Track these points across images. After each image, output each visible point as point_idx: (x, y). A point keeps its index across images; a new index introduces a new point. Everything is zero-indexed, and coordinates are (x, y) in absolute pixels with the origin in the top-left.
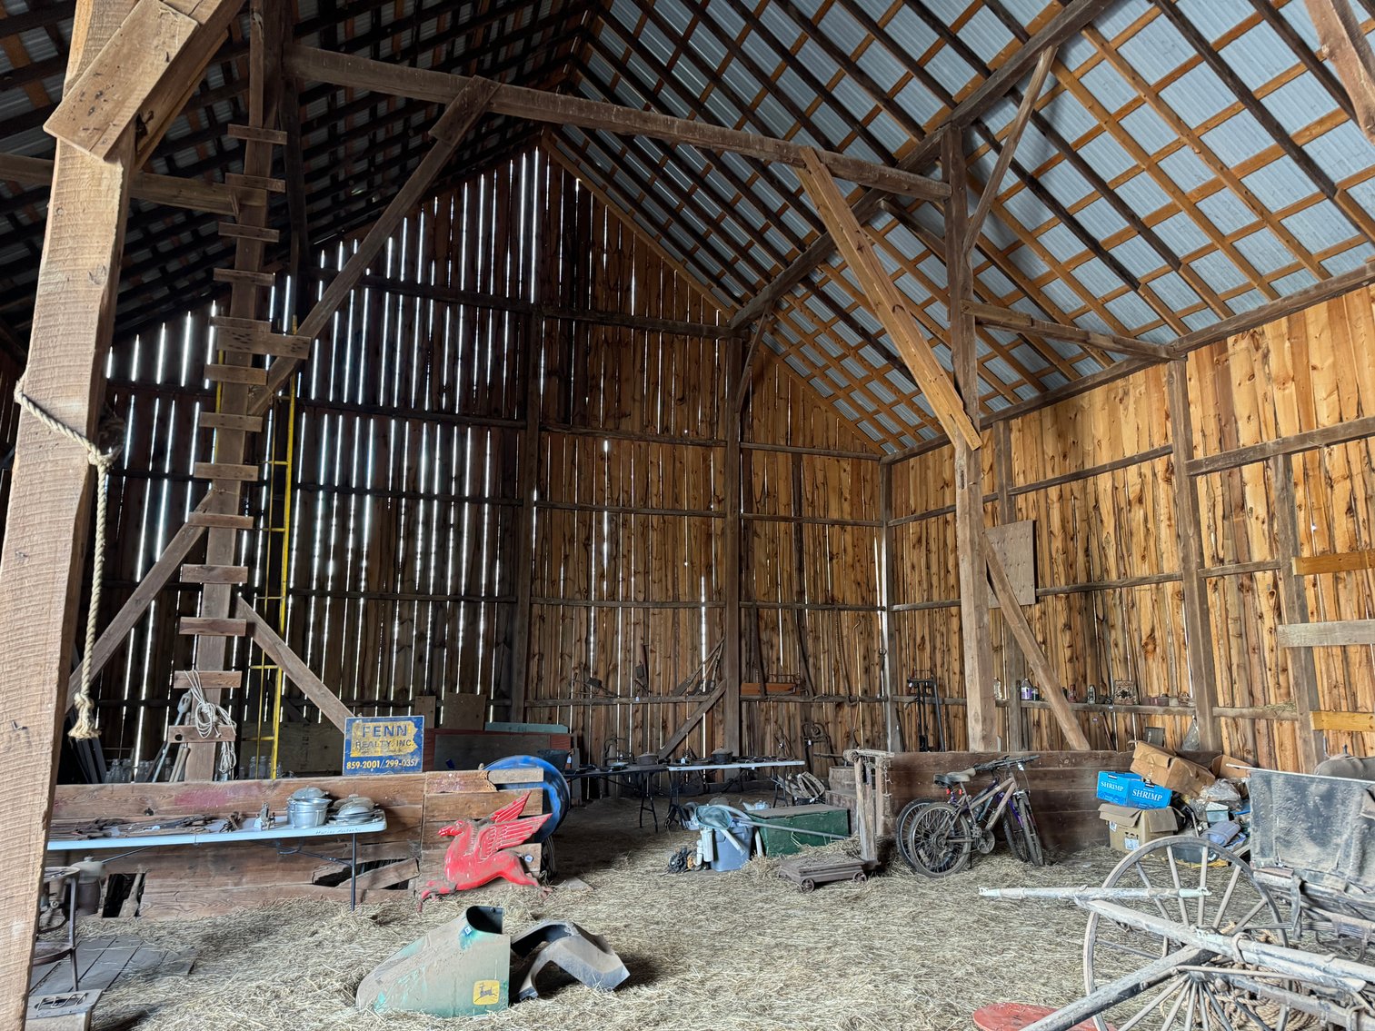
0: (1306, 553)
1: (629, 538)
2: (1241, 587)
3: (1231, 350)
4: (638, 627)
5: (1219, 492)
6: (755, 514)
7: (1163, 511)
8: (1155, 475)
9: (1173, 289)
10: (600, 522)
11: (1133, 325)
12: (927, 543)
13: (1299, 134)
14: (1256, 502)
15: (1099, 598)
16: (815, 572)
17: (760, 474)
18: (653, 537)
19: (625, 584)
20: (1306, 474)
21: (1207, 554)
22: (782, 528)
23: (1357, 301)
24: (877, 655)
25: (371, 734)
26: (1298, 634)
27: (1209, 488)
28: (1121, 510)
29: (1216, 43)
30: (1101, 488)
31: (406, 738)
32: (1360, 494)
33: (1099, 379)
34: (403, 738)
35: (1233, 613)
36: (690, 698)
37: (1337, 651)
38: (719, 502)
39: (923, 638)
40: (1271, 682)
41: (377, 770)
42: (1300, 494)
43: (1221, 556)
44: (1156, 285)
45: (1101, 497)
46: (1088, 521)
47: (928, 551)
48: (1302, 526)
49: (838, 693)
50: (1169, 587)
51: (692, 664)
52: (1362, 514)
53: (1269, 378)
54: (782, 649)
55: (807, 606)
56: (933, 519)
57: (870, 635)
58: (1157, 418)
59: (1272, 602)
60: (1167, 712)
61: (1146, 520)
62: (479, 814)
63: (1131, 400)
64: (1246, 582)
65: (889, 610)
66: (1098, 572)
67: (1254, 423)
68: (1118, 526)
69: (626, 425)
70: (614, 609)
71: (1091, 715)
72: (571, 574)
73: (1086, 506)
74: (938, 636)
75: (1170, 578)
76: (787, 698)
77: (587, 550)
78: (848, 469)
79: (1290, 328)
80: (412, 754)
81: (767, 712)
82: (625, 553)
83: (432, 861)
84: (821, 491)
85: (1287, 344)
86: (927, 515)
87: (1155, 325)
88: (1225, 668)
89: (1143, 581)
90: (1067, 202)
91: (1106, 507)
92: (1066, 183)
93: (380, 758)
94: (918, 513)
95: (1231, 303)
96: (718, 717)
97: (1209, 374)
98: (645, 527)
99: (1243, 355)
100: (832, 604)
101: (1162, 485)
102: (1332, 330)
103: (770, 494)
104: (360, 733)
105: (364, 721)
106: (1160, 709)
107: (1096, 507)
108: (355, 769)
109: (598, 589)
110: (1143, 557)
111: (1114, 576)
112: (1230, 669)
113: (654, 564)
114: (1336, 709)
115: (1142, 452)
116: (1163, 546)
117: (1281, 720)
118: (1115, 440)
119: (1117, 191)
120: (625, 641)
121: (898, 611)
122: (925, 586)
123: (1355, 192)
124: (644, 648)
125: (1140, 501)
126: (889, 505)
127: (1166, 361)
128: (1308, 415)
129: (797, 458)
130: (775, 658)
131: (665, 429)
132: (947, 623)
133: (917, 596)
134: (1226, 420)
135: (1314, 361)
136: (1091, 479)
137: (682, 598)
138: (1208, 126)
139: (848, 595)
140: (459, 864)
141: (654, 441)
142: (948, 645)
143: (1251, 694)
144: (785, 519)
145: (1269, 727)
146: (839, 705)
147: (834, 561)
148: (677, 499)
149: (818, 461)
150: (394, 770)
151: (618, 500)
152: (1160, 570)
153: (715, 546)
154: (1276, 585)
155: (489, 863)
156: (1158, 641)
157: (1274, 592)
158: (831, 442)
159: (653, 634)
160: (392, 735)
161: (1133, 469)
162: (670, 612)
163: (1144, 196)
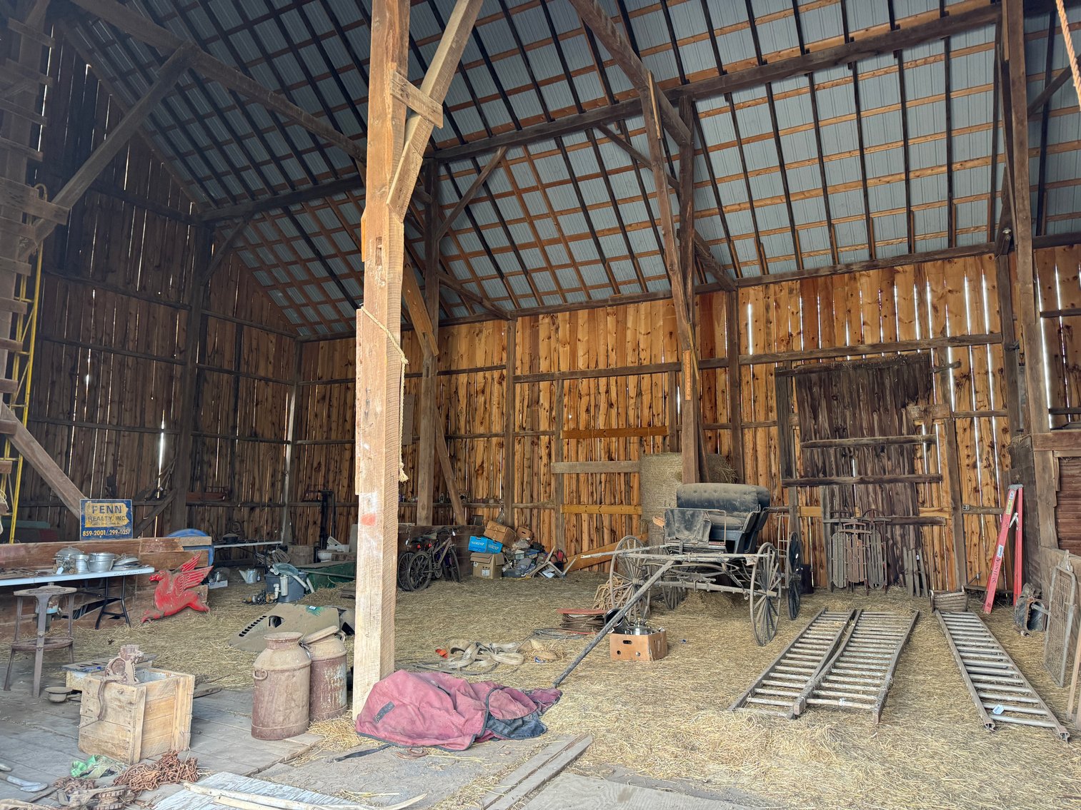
0: (565, 429)
1: (108, 373)
2: (533, 443)
3: (540, 322)
4: (110, 445)
5: (527, 393)
6: (206, 365)
7: (495, 399)
8: (493, 379)
9: (519, 284)
10: (85, 357)
11: (492, 295)
12: (330, 400)
13: (599, 231)
14: (544, 400)
15: (452, 444)
16: (246, 413)
17: (213, 335)
18: (129, 374)
19: (102, 411)
20: (570, 391)
21: (517, 424)
22: (225, 378)
23: (601, 313)
24: (280, 474)
25: (98, 511)
26: (559, 467)
27: (521, 390)
28: (471, 395)
29: (579, 178)
30: (460, 382)
31: (122, 514)
32: (593, 404)
33: (467, 320)
34: (119, 515)
35: (527, 456)
36: (149, 503)
37: (574, 476)
38: (181, 353)
39: (319, 464)
40: (542, 490)
41: (104, 537)
42: (566, 400)
43: (524, 426)
44: (511, 279)
45: (460, 388)
46: (450, 399)
47: (330, 405)
48: (565, 415)
49: (252, 500)
50: (494, 440)
51: (151, 476)
52: (592, 413)
53: (558, 340)
54: (217, 467)
55: (238, 438)
56: (337, 385)
57: (277, 461)
58: (497, 349)
59: (547, 451)
60: (487, 507)
61: (485, 403)
62: (171, 567)
63: (483, 336)
64: (536, 440)
65: (293, 444)
66: (453, 428)
67: (548, 361)
68: (469, 404)
69: (111, 278)
70: (91, 430)
71: (440, 509)
72: (56, 398)
73: (450, 390)
74: (333, 463)
75: (496, 435)
76: (219, 504)
77: (71, 378)
78: (274, 341)
79: (570, 317)
80: (126, 526)
81: (204, 514)
82: (104, 384)
83: (142, 599)
84: (254, 354)
85: (568, 326)
86: (332, 382)
87: (504, 299)
88: (520, 483)
89: (481, 436)
90: (480, 222)
91: (462, 392)
92: (483, 213)
93: (106, 529)
94: (324, 379)
95: (544, 298)
96: (167, 517)
97: (528, 332)
98: (122, 365)
99: (546, 326)
100: (254, 437)
101: (496, 386)
102: (589, 324)
103: (218, 352)
104: (91, 511)
105: (93, 502)
106: (483, 505)
107: (456, 392)
108: (89, 536)
109: (80, 411)
110: (482, 423)
111: (463, 432)
112: (522, 484)
113: (128, 396)
114: (572, 503)
115: (487, 366)
116: (493, 418)
117: (544, 509)
118: (472, 357)
119: (509, 226)
120: (99, 456)
121: (300, 445)
122: (325, 429)
123: (612, 264)
124: (115, 461)
125: (483, 392)
126: (299, 371)
127: (508, 320)
128: (574, 362)
129: (240, 327)
130: (211, 475)
131: (143, 287)
132: (341, 454)
133: (316, 434)
134: (534, 357)
135: (580, 336)
136: (454, 376)
137: (147, 425)
138: (561, 213)
139: (266, 432)
140: (164, 599)
141: (134, 297)
142: (340, 468)
143: (532, 496)
144: (229, 372)
145: (539, 513)
146: (252, 509)
147: (259, 406)
148: (148, 346)
149: (254, 332)
150: (114, 536)
151: (101, 340)
152: (490, 431)
153: (175, 386)
154: (550, 443)
155: (182, 597)
156: (485, 469)
157: (549, 447)
158: (264, 319)
159: (122, 452)
160: (112, 512)
161: (481, 374)
162: (137, 435)
163: (521, 234)
